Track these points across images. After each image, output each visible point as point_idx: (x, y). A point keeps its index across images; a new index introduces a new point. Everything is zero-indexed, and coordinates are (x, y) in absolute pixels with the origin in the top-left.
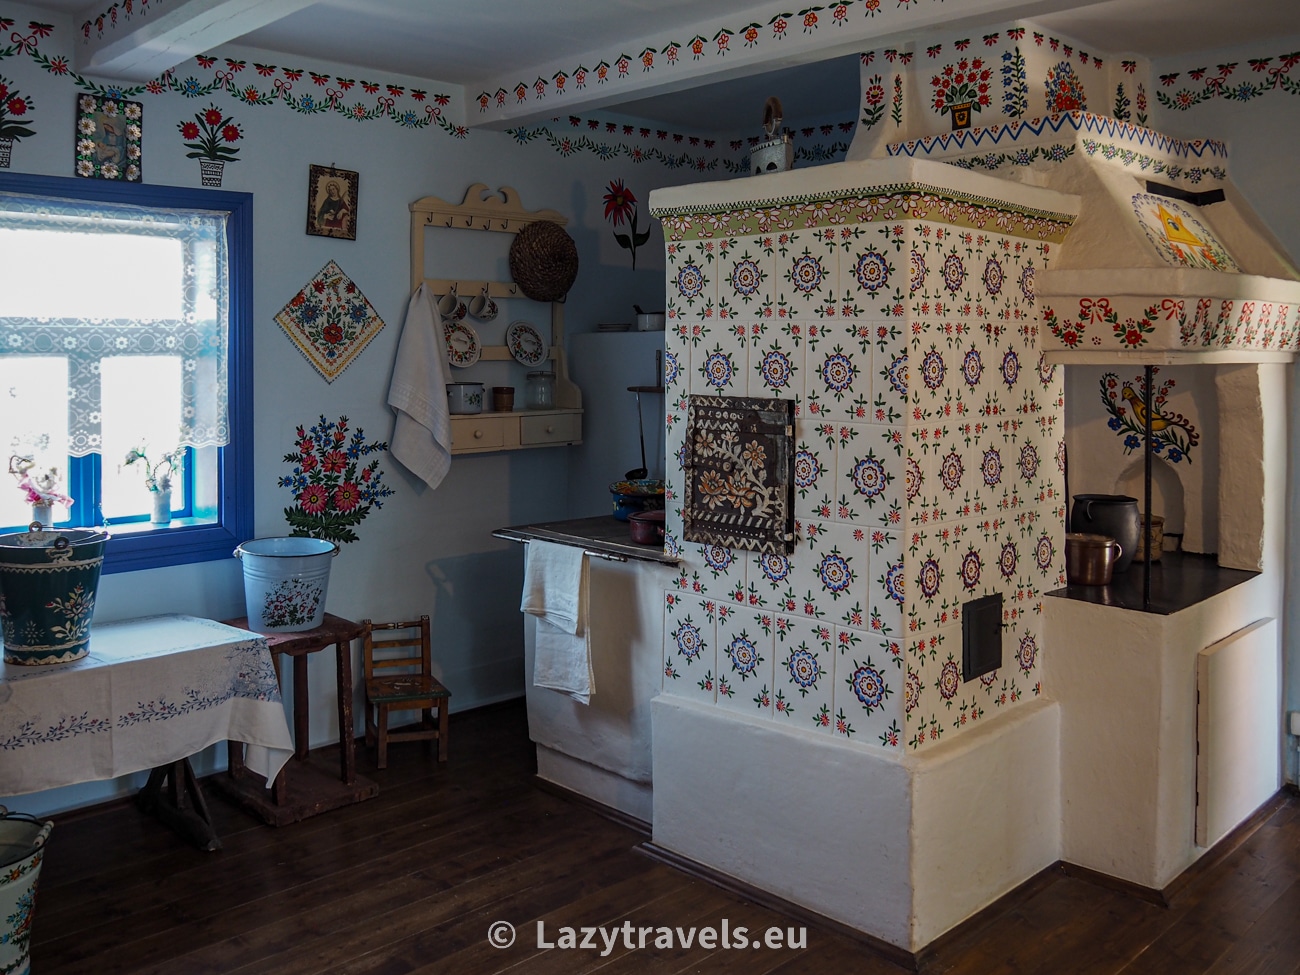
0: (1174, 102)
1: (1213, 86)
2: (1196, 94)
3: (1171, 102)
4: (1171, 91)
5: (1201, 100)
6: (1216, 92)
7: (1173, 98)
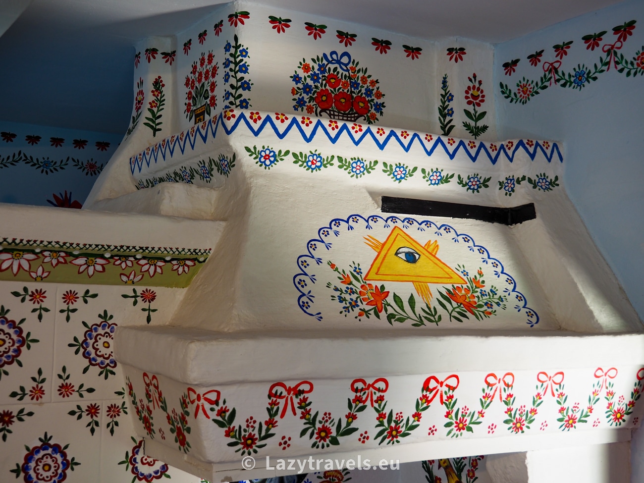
0: (515, 94)
1: (550, 72)
2: (534, 83)
3: (512, 95)
4: (512, 82)
5: (539, 90)
6: (553, 80)
7: (514, 89)
